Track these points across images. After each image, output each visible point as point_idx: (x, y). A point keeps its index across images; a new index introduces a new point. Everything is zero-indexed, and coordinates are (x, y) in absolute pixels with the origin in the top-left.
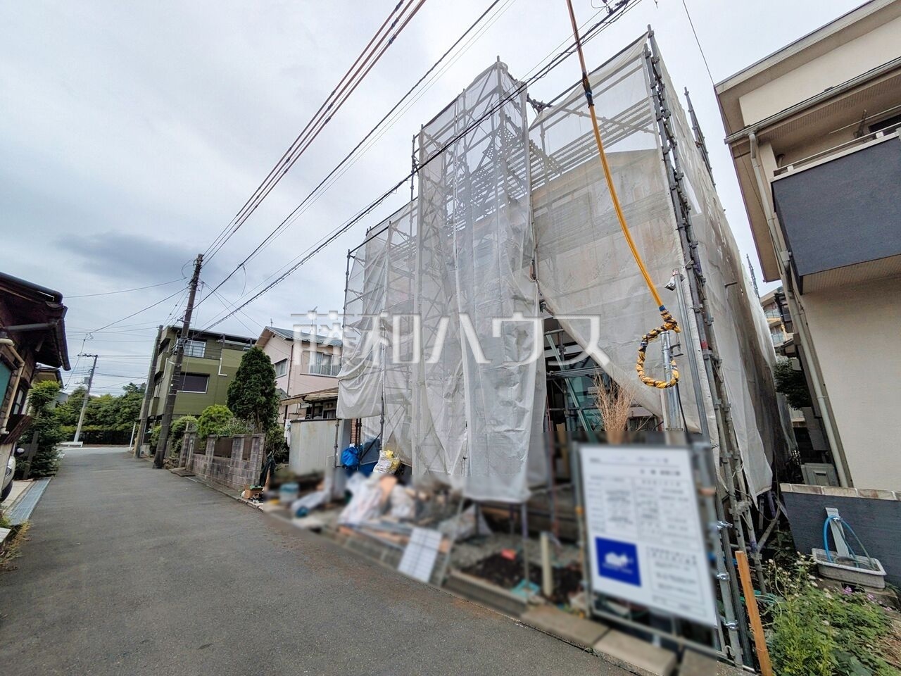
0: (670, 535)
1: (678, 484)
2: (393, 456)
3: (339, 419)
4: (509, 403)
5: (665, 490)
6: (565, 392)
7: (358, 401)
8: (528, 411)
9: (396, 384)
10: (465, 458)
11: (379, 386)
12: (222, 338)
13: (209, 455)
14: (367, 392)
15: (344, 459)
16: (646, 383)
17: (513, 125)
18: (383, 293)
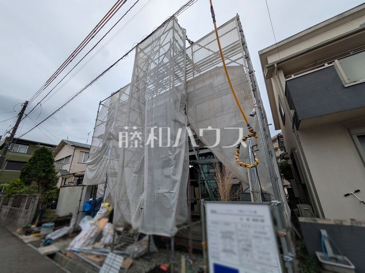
0: (260, 263)
1: (263, 228)
2: (109, 206)
3: (84, 186)
4: (168, 177)
5: (255, 232)
6: (199, 171)
7: (94, 176)
8: (178, 181)
9: (113, 166)
10: (142, 209)
11: (106, 168)
12: (38, 144)
13: (9, 206)
14: (99, 171)
15: (85, 207)
16: (241, 165)
17: (179, 45)
18: (113, 121)
